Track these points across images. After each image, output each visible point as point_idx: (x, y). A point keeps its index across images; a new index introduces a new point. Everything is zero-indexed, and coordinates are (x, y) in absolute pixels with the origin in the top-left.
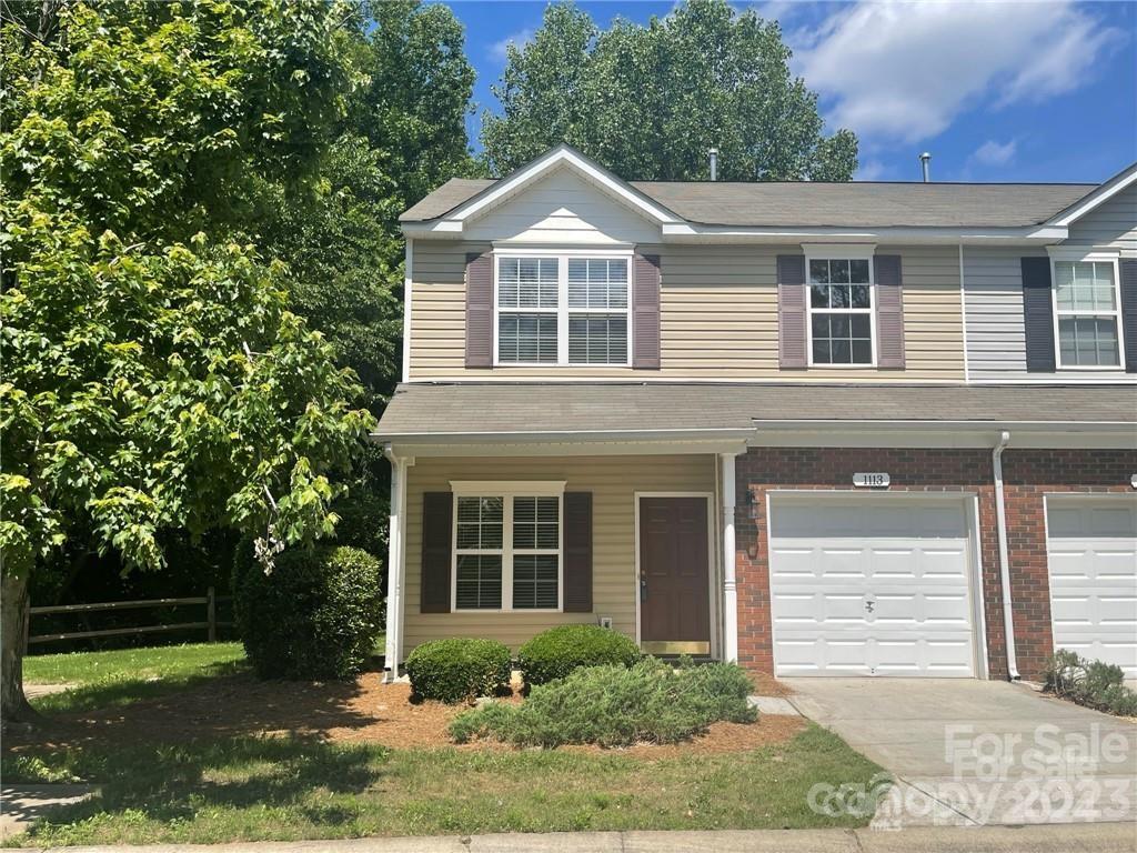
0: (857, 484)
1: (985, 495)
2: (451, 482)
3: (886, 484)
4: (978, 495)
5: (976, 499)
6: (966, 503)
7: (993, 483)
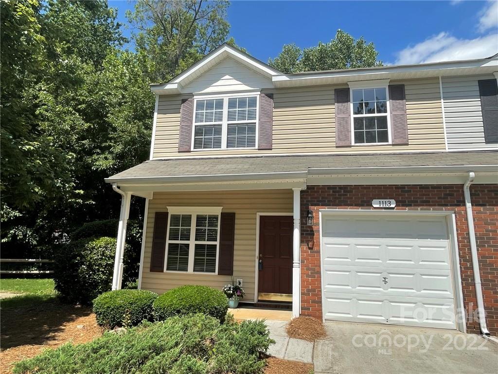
0: (375, 206)
1: (460, 213)
2: (168, 207)
3: (393, 206)
4: (455, 213)
5: (454, 215)
6: (447, 219)
7: (465, 205)
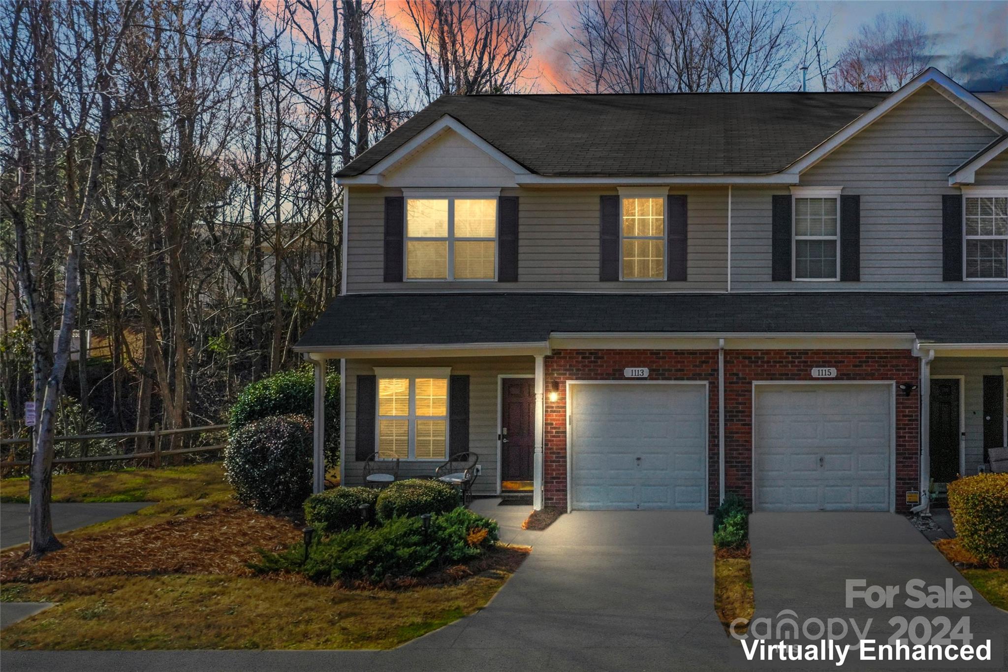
1: (713, 382)
2: (374, 368)
3: (646, 376)
